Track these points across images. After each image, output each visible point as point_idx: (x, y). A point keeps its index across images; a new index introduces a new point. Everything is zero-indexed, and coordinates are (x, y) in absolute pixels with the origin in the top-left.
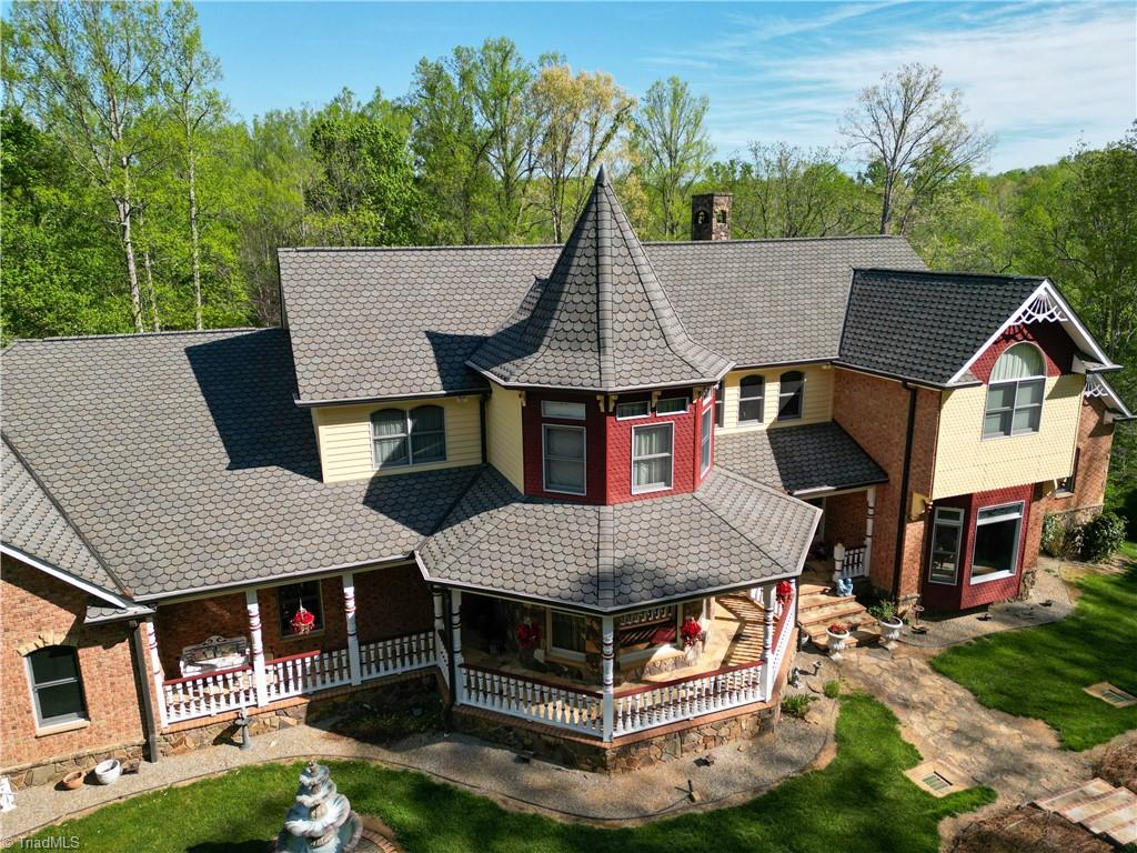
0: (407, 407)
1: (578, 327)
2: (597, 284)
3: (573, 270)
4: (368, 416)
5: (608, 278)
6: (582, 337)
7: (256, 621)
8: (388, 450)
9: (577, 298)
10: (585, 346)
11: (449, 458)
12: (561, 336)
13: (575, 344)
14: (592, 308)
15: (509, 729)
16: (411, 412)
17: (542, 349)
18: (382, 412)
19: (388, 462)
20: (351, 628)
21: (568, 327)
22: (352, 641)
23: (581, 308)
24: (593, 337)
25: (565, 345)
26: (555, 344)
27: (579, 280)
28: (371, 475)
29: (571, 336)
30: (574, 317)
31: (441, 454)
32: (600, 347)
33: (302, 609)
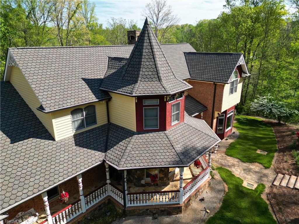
0: (83, 107)
1: (150, 73)
2: (154, 58)
3: (144, 54)
4: (70, 113)
5: (157, 56)
6: (152, 76)
7: (47, 203)
8: (77, 124)
9: (147, 63)
10: (154, 79)
11: (98, 123)
12: (145, 77)
13: (151, 79)
14: (154, 66)
15: (147, 210)
16: (84, 109)
17: (139, 82)
18: (75, 111)
19: (78, 128)
20: (81, 193)
21: (146, 73)
22: (82, 198)
23: (149, 66)
24: (156, 76)
25: (147, 80)
26: (143, 80)
27: (147, 57)
28: (73, 134)
29: (148, 77)
30: (148, 70)
31: (95, 122)
32: (160, 80)
33: (64, 192)
